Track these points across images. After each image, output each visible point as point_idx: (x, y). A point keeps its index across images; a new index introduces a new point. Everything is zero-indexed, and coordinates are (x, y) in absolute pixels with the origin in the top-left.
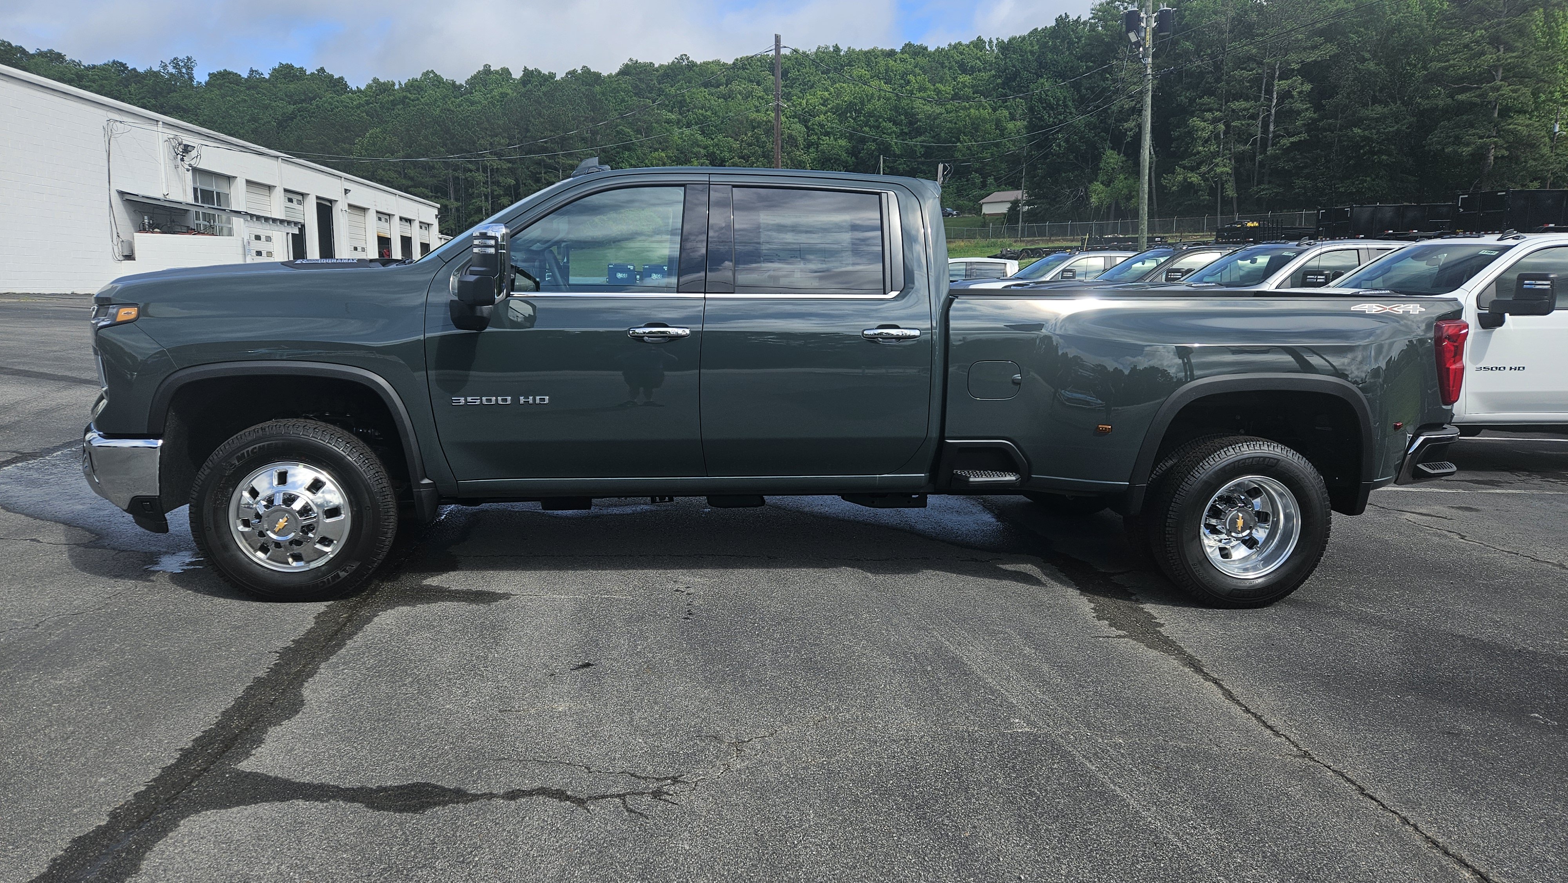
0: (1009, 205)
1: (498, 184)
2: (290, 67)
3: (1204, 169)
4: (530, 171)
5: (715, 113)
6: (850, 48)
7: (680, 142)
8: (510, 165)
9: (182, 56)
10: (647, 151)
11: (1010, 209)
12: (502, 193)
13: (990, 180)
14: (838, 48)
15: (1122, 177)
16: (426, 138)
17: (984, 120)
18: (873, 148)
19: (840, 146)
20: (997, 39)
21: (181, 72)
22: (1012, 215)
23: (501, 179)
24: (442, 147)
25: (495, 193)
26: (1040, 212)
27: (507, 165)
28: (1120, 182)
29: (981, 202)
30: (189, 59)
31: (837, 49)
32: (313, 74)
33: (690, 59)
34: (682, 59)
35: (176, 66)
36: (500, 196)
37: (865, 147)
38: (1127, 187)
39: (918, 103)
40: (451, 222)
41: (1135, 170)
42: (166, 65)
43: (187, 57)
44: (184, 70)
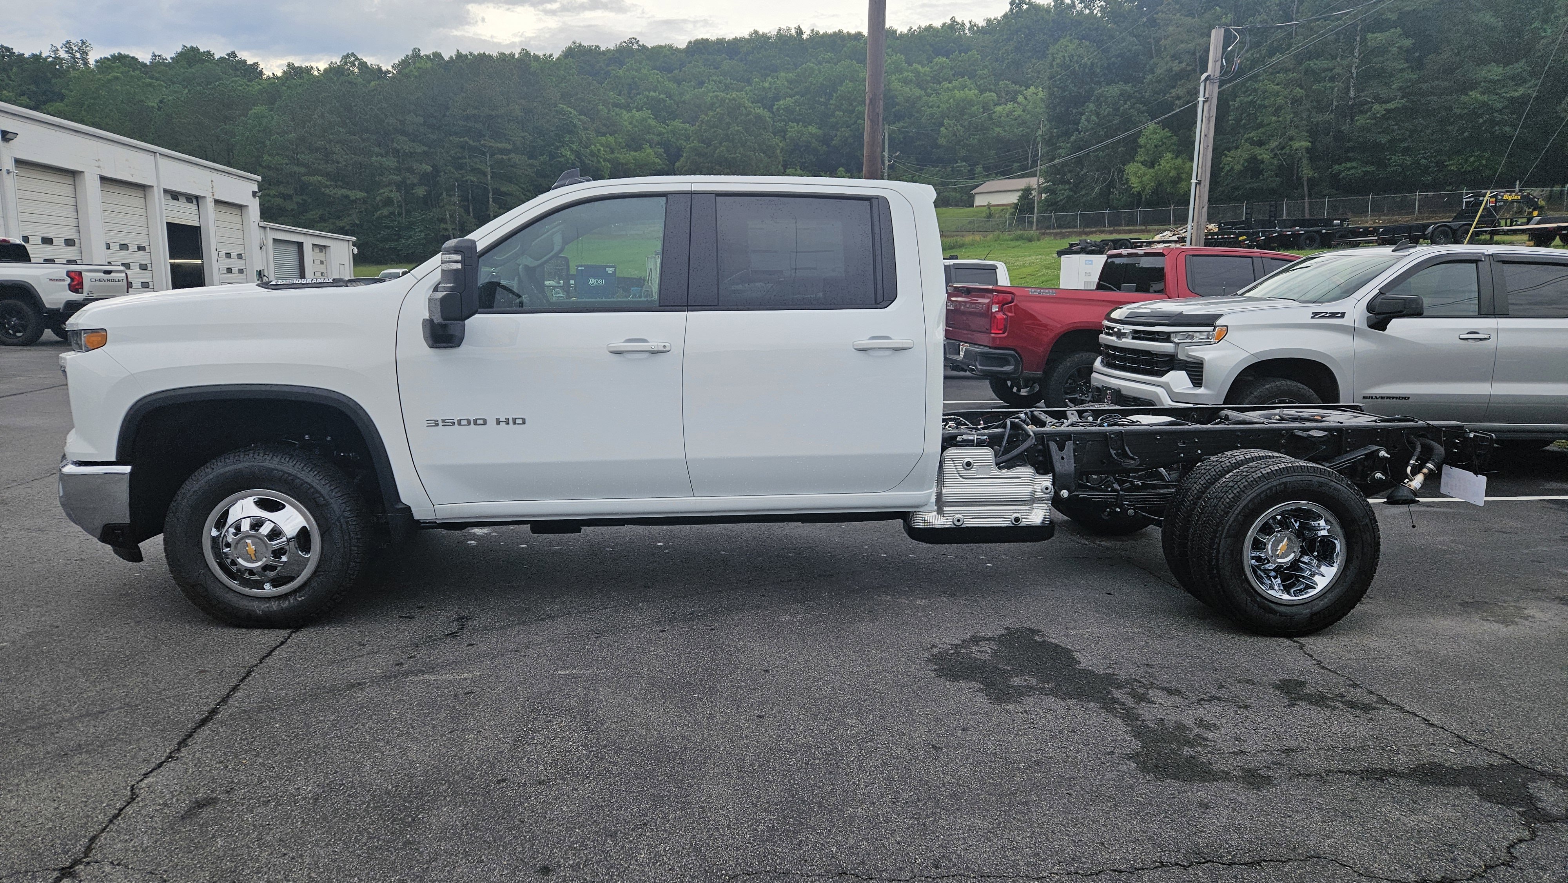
0: (1020, 193)
1: (410, 170)
2: (194, 50)
3: (1274, 144)
4: (451, 156)
5: (670, 96)
6: (812, 30)
7: (630, 127)
8: (426, 149)
9: (75, 40)
10: (593, 135)
11: (1021, 198)
12: (416, 181)
13: (979, 169)
14: (800, 30)
15: (1169, 155)
16: (322, 116)
17: (971, 103)
18: (847, 135)
19: (810, 133)
20: (970, 22)
21: (74, 57)
22: (1025, 206)
23: (415, 166)
24: (342, 127)
25: (408, 182)
26: (1061, 200)
27: (421, 149)
28: (1168, 162)
29: (973, 192)
30: (83, 43)
31: (800, 32)
32: (222, 58)
33: (640, 43)
34: (631, 43)
35: (69, 51)
36: (414, 185)
37: (839, 133)
38: (1175, 168)
39: (896, 85)
40: (354, 216)
41: (1186, 148)
42: (57, 50)
43: (82, 40)
44: (78, 55)
